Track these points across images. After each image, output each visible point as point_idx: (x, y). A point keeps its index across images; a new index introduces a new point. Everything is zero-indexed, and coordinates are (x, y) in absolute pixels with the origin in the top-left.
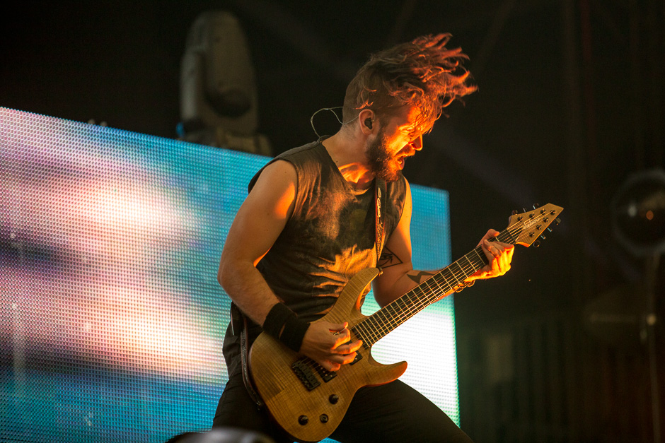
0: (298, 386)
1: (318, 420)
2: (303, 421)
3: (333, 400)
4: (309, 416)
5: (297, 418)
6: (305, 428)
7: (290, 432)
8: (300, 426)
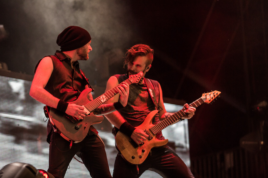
0: (132, 147)
1: (138, 157)
2: (133, 158)
3: (143, 151)
4: (135, 156)
5: (131, 157)
6: (134, 160)
7: (129, 161)
8: (132, 159)
